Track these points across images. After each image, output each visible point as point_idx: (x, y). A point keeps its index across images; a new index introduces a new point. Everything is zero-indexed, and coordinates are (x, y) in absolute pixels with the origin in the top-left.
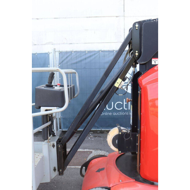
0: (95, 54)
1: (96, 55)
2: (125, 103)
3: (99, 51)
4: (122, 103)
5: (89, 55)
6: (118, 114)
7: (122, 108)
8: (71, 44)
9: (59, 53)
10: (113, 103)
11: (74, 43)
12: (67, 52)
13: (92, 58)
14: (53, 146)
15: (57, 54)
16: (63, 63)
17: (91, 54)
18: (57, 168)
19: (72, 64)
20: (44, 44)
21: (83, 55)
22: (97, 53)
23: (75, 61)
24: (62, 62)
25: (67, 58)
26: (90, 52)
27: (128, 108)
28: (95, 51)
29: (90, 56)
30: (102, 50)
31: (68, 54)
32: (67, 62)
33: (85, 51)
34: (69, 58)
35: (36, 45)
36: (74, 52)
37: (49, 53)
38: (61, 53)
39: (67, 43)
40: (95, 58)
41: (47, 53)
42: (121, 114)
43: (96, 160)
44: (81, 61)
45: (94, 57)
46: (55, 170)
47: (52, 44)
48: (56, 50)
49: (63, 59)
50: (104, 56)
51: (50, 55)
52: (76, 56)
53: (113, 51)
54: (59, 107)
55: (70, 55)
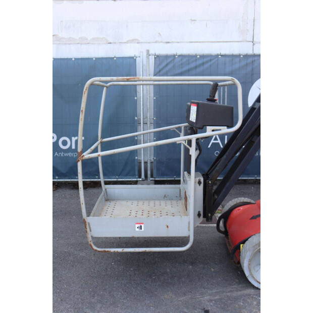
0: (211, 60)
1: (212, 62)
3: (218, 55)
5: (200, 62)
8: (169, 42)
9: (155, 58)
11: (173, 42)
12: (167, 57)
13: (206, 66)
14: (200, 183)
15: (152, 59)
16: (162, 72)
17: (205, 60)
18: (202, 213)
20: (125, 43)
21: (192, 62)
22: (213, 59)
24: (160, 71)
25: (167, 65)
26: (203, 56)
28: (211, 56)
29: (203, 64)
30: (222, 54)
31: (169, 60)
32: (167, 73)
33: (196, 56)
34: (169, 67)
35: (111, 43)
36: (179, 56)
37: (136, 57)
38: (158, 58)
39: (161, 42)
40: (210, 66)
41: (133, 57)
43: (241, 208)
44: (189, 70)
45: (209, 63)
46: (199, 215)
47: (138, 43)
48: (151, 52)
49: (161, 67)
50: (225, 64)
51: (138, 59)
52: (181, 62)
53: (240, 55)
54: (229, 127)
55: (171, 61)
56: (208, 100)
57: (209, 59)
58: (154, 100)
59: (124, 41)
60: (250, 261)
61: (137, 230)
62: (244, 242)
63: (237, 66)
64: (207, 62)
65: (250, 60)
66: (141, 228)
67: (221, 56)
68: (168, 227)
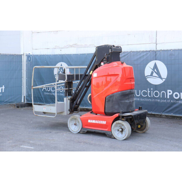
0: (128, 54)
1: (128, 55)
2: (148, 92)
3: (131, 52)
4: (146, 92)
5: (123, 55)
6: (144, 100)
7: (146, 95)
10: (140, 91)
13: (126, 57)
14: (69, 99)
17: (125, 54)
18: (70, 110)
27: (151, 96)
30: (133, 51)
35: (96, 46)
40: (128, 56)
42: (146, 100)
53: (140, 51)
57: (127, 53)
61: (44, 110)
63: (139, 56)
64: (126, 55)
68: (51, 110)
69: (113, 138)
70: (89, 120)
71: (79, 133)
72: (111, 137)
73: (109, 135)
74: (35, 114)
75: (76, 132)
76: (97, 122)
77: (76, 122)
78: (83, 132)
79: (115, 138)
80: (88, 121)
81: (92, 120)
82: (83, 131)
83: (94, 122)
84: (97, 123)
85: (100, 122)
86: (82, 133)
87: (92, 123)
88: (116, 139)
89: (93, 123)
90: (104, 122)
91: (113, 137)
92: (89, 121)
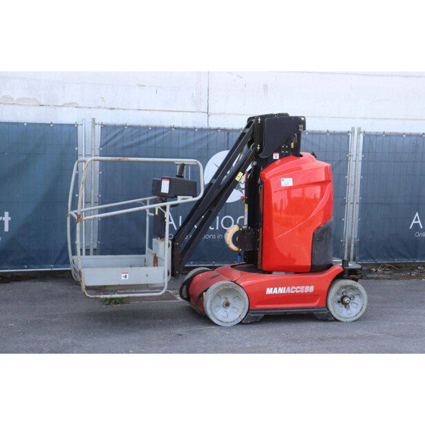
1: (165, 135)
3: (171, 128)
5: (153, 133)
8: (113, 109)
9: (101, 128)
11: (118, 109)
12: (115, 127)
13: (158, 139)
14: (169, 245)
15: (98, 128)
16: (109, 144)
17: (157, 132)
18: (170, 272)
19: (124, 148)
20: (61, 106)
21: (144, 134)
22: (166, 132)
23: (130, 143)
24: (107, 143)
25: (115, 136)
26: (155, 128)
27: (215, 228)
28: (163, 128)
29: (155, 136)
31: (118, 131)
32: (115, 145)
33: (148, 127)
34: (118, 138)
35: (43, 105)
36: (129, 127)
37: (78, 125)
38: (105, 127)
39: (105, 108)
41: (74, 125)
43: (200, 275)
44: (140, 143)
45: (162, 136)
46: (168, 273)
47: (77, 107)
48: (96, 121)
49: (108, 138)
50: (179, 137)
51: (79, 128)
52: (131, 134)
53: (194, 129)
54: (194, 196)
55: (120, 132)
56: (177, 176)
57: (162, 131)
58: (100, 174)
59: (60, 104)
60: (211, 302)
61: (123, 278)
62: (206, 291)
63: (192, 140)
64: (160, 134)
65: (205, 134)
66: (126, 277)
67: (175, 128)
68: (147, 276)
69: (332, 321)
70: (268, 289)
71: (241, 323)
72: (328, 318)
73: (322, 314)
74: (88, 295)
75: (233, 324)
76: (289, 290)
77: (226, 298)
78: (254, 321)
79: (336, 320)
80: (266, 291)
81: (276, 289)
82: (254, 317)
83: (282, 290)
84: (291, 293)
85: (298, 289)
86: (251, 323)
87: (278, 294)
88: (340, 321)
89: (280, 294)
90: (310, 289)
91: (333, 319)
92: (269, 291)
